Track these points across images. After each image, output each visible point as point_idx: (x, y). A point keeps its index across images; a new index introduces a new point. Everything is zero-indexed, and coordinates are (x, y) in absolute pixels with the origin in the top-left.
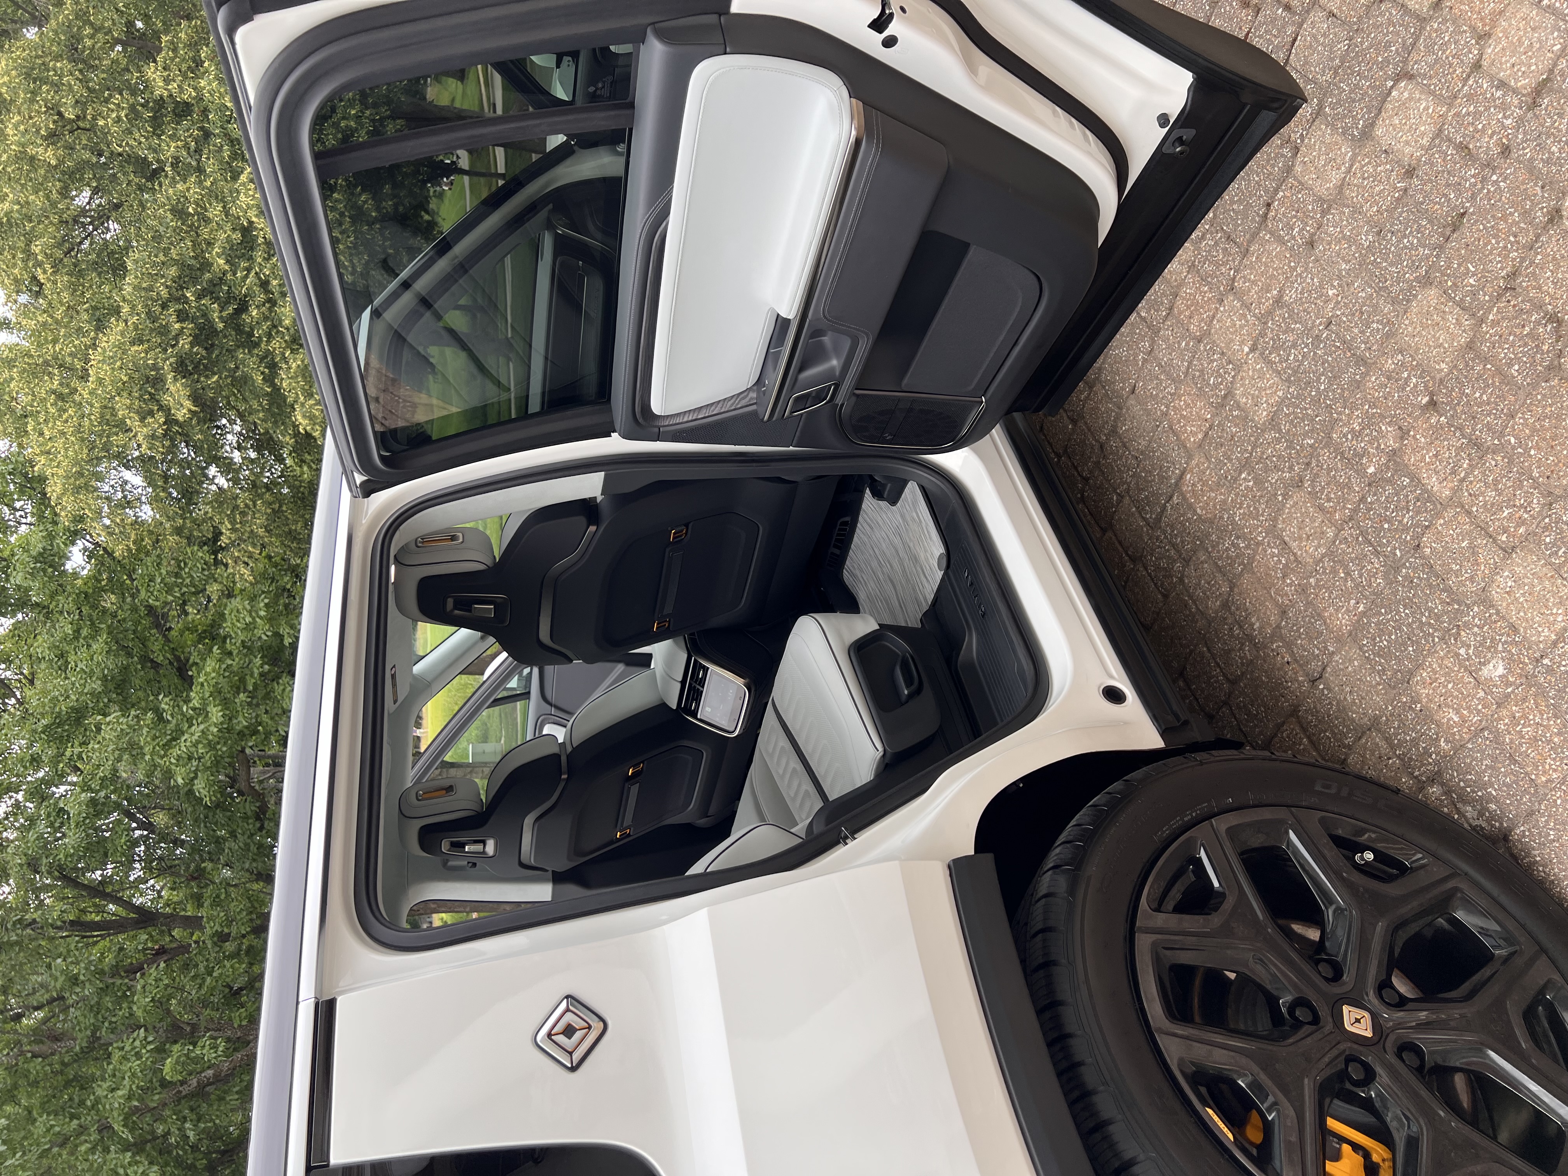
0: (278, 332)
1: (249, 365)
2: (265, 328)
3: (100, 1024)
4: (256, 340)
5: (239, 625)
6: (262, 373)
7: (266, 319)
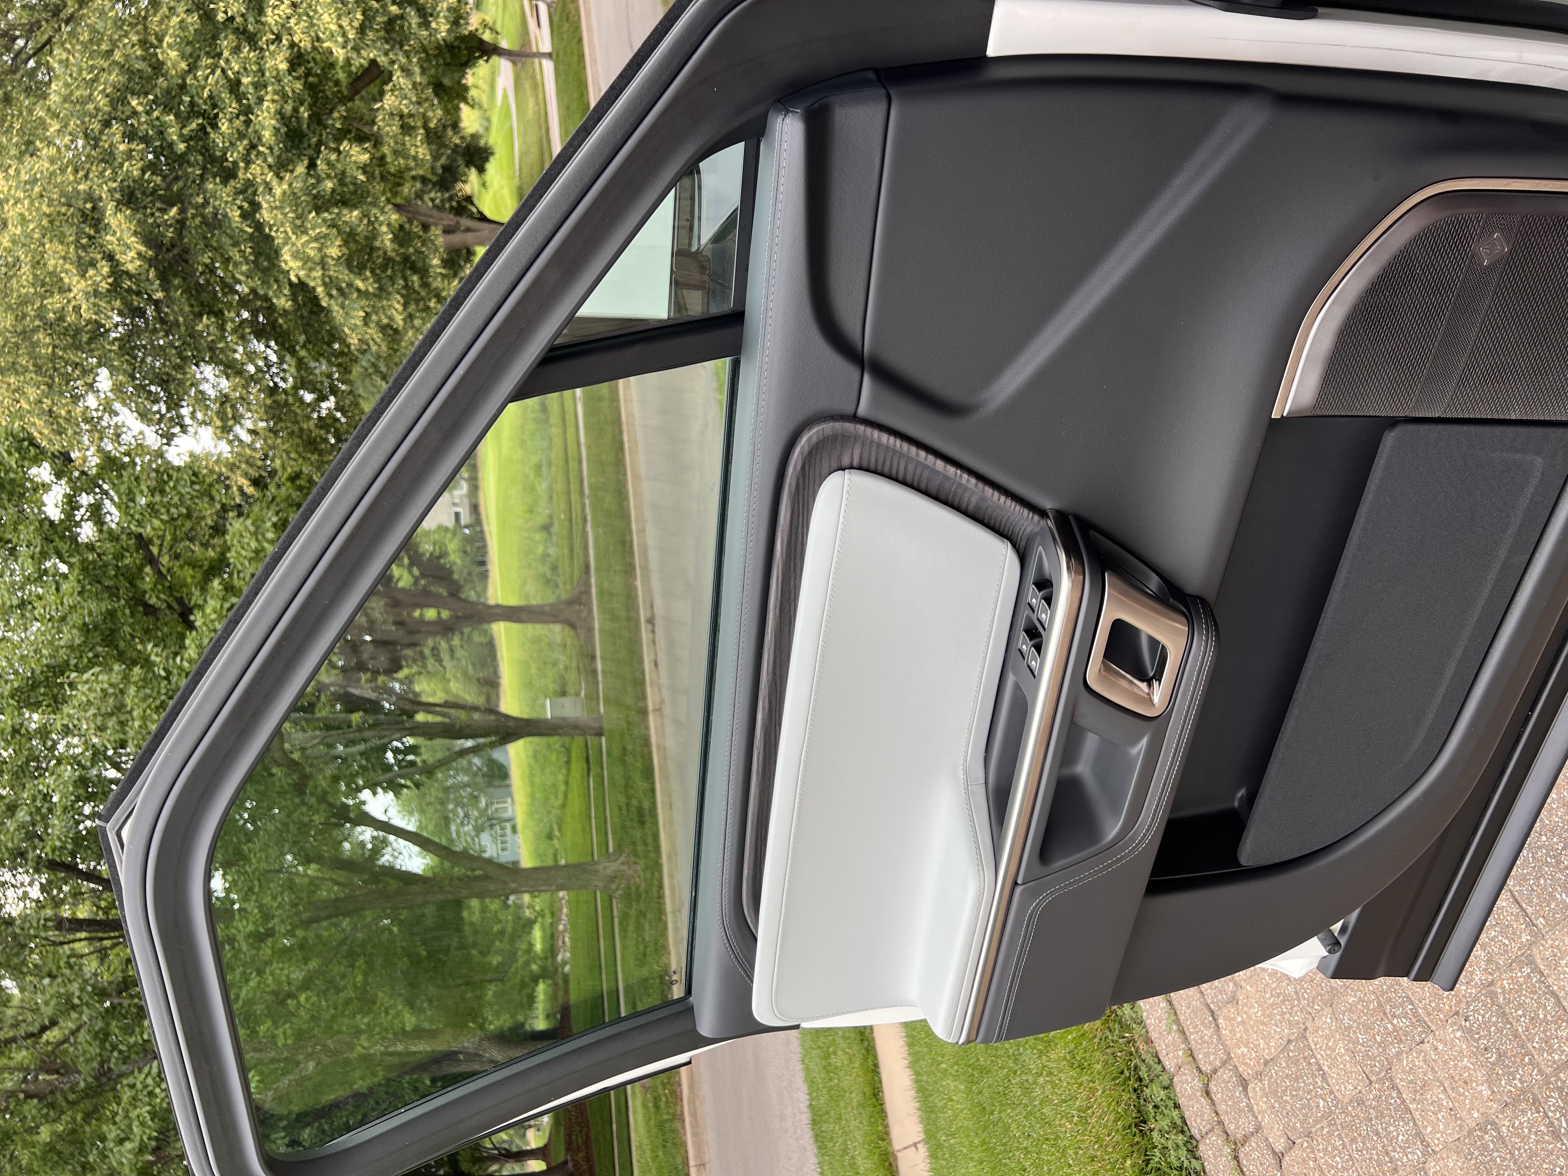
0: (259, 153)
1: (222, 197)
2: (240, 149)
3: (108, 1054)
4: (230, 165)
5: (244, 553)
6: (240, 208)
7: (241, 136)
